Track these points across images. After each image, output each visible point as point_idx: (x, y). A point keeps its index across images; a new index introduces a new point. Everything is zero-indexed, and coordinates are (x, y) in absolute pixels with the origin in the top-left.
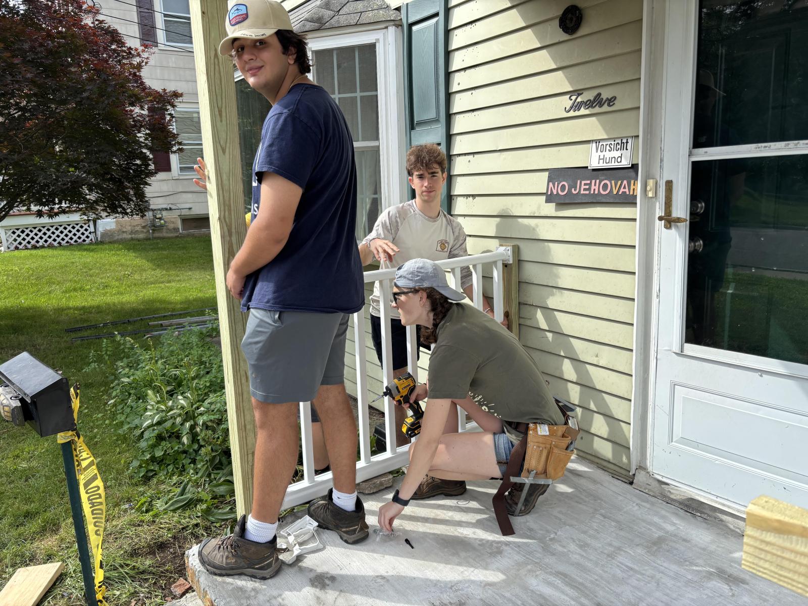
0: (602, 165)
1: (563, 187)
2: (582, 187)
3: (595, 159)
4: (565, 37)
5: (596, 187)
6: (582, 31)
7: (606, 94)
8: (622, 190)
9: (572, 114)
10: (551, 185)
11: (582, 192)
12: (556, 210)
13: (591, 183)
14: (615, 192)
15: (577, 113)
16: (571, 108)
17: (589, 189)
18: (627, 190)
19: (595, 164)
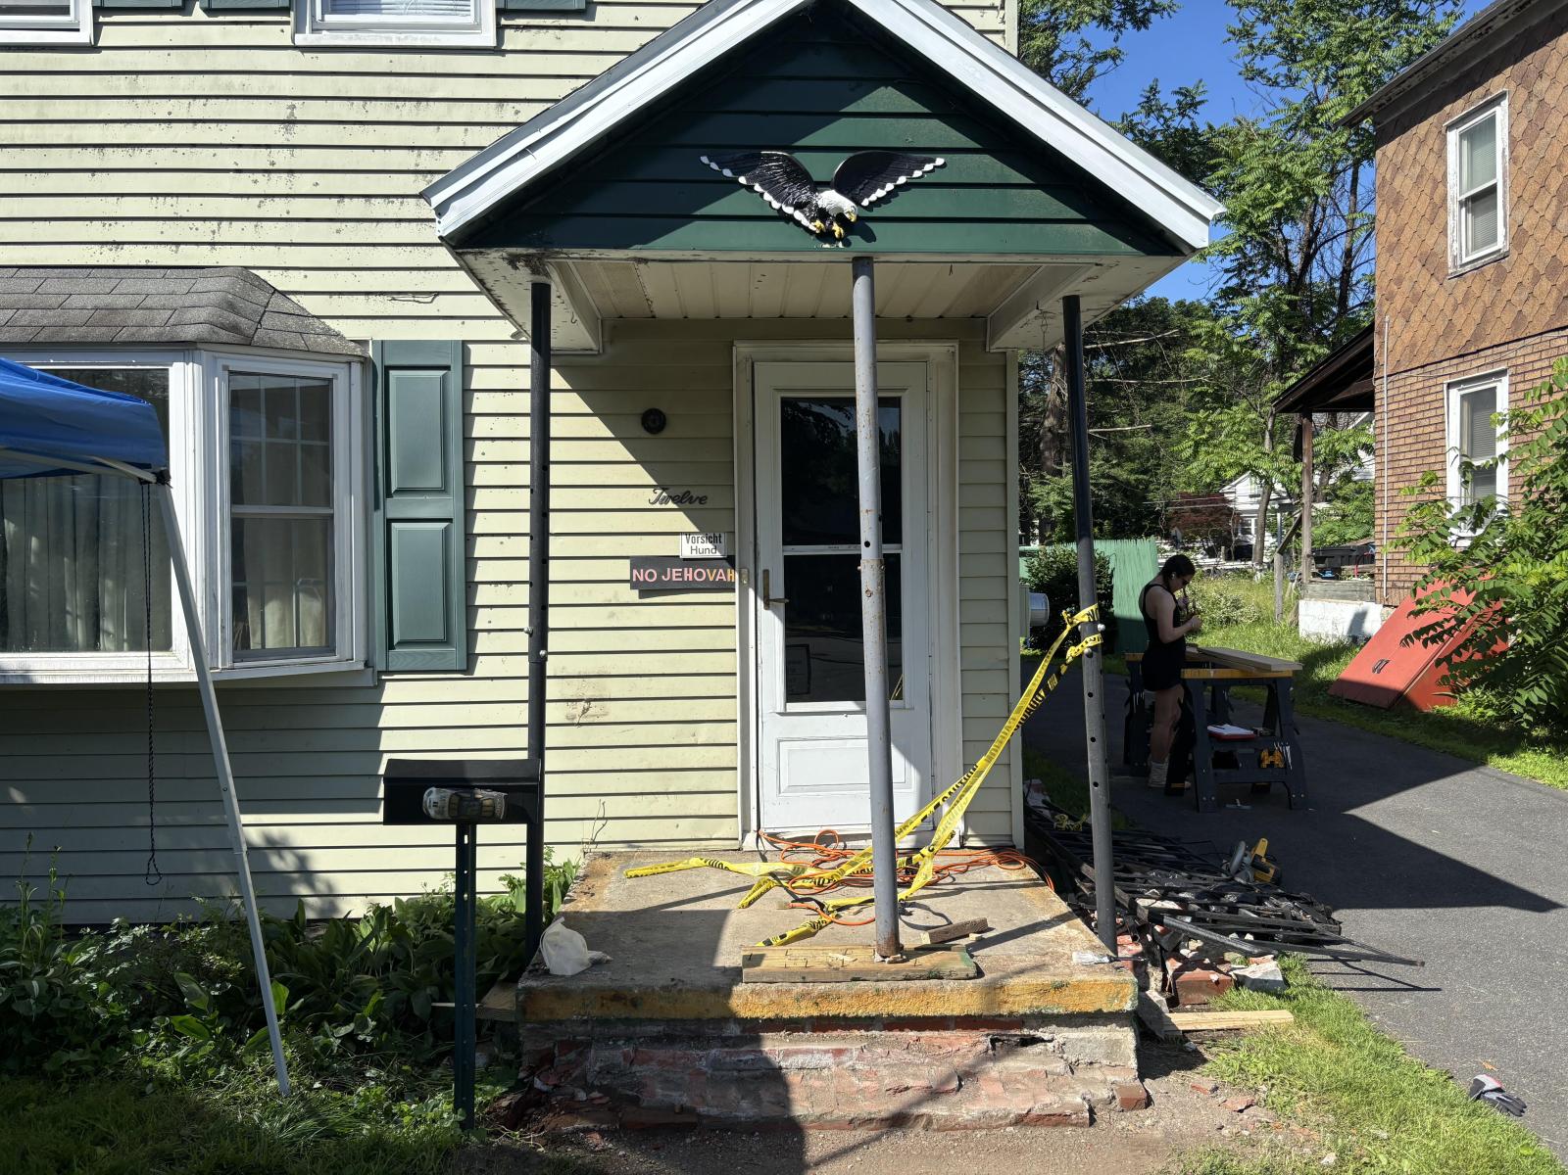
0: (695, 555)
1: (651, 575)
2: (673, 574)
3: (686, 549)
4: (646, 434)
5: (689, 574)
6: (665, 433)
7: (695, 493)
8: (718, 577)
9: (657, 506)
10: (635, 572)
11: (674, 579)
12: (640, 598)
13: (683, 572)
14: (711, 579)
15: (663, 506)
16: (657, 500)
17: (682, 577)
18: (724, 577)
19: (686, 553)
